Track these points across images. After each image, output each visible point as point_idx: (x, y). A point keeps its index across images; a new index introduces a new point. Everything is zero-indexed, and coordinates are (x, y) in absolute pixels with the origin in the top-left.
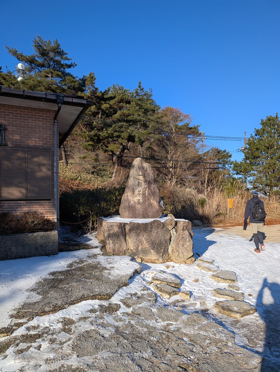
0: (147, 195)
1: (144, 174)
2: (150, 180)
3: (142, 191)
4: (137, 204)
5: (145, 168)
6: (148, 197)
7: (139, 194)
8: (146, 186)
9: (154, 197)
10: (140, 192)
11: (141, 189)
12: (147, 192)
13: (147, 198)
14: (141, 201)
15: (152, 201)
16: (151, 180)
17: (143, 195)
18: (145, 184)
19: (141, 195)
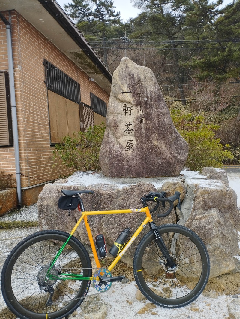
0: (143, 131)
1: (135, 89)
2: (147, 100)
3: (133, 124)
4: (126, 149)
5: (135, 76)
6: (146, 135)
7: (128, 130)
8: (141, 113)
9: (158, 134)
10: (131, 127)
11: (131, 121)
12: (143, 125)
13: (144, 138)
14: (134, 143)
15: (155, 143)
16: (149, 100)
17: (136, 133)
18: (139, 109)
19: (133, 132)
